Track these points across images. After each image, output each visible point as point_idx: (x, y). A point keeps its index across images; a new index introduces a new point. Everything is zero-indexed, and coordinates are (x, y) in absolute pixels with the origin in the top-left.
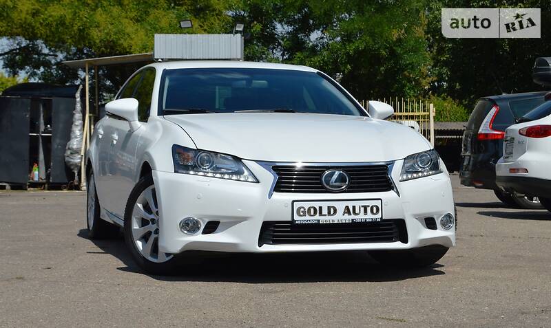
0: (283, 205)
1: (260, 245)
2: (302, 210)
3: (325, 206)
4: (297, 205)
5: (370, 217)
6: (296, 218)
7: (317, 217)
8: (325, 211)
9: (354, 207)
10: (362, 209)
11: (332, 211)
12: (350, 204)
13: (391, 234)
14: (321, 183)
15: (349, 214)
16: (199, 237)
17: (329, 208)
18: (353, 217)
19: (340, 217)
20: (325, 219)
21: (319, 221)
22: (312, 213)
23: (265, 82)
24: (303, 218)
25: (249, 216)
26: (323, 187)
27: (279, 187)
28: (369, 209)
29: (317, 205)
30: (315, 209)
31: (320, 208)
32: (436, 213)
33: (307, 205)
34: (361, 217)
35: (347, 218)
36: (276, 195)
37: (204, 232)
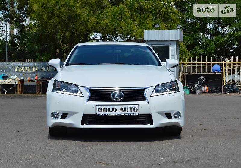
0: (92, 107)
1: (82, 124)
2: (100, 109)
3: (111, 107)
4: (98, 107)
5: (133, 113)
6: (98, 113)
8: (111, 110)
9: (125, 109)
10: (129, 109)
11: (114, 110)
12: (123, 107)
13: (145, 121)
14: (110, 97)
15: (123, 111)
16: (59, 120)
17: (113, 109)
18: (124, 113)
19: (118, 113)
20: (111, 113)
21: (108, 114)
22: (105, 111)
23: (120, 51)
24: (101, 113)
25: (78, 111)
26: (111, 99)
27: (91, 99)
28: (132, 109)
29: (107, 107)
30: (106, 109)
31: (109, 108)
32: (171, 111)
33: (102, 107)
34: (128, 113)
35: (122, 113)
36: (90, 102)
37: (61, 118)
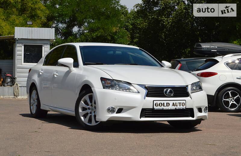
0: (150, 102)
1: (141, 117)
2: (157, 104)
3: (165, 102)
4: (155, 102)
5: (181, 107)
6: (155, 107)
7: (162, 107)
8: (165, 105)
9: (176, 103)
10: (179, 104)
11: (168, 104)
12: (175, 102)
13: (188, 114)
14: (163, 93)
15: (174, 106)
16: (115, 115)
17: (167, 103)
18: (175, 107)
19: (171, 107)
20: (165, 108)
21: (163, 108)
22: (161, 105)
24: (157, 107)
25: (137, 105)
26: (164, 95)
27: (148, 95)
28: (181, 104)
29: (162, 102)
30: (162, 104)
31: (164, 103)
32: (202, 106)
33: (159, 102)
34: (178, 107)
35: (173, 108)
36: (147, 98)
37: (117, 113)
